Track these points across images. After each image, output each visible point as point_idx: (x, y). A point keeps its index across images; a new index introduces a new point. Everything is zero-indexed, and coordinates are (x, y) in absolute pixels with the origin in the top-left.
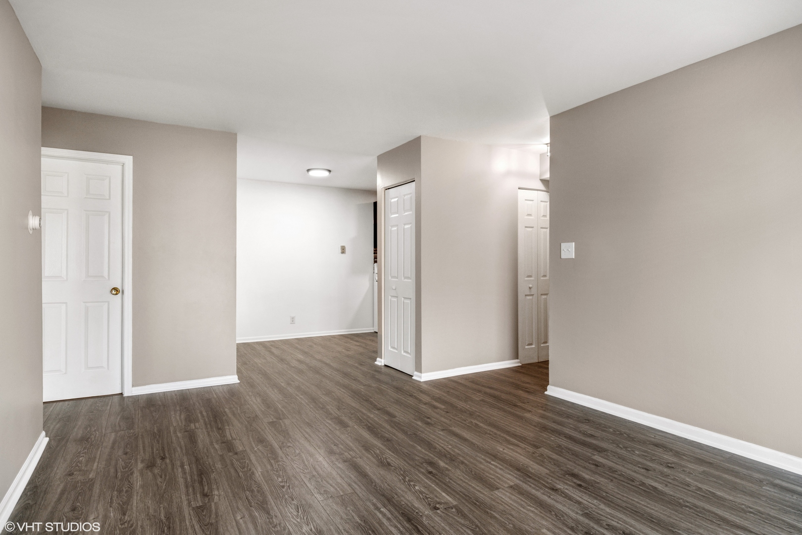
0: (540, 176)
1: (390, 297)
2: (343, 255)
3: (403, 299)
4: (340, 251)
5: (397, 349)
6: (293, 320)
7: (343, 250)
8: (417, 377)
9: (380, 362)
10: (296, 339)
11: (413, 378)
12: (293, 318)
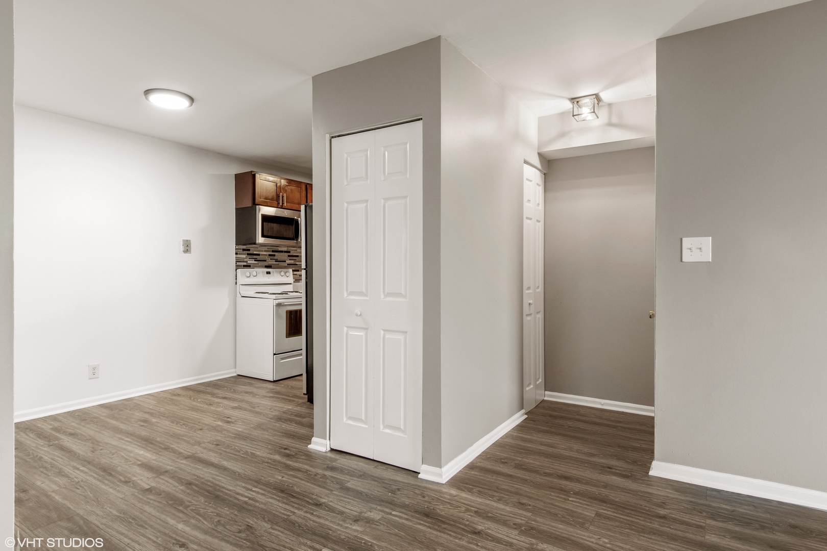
0: (539, 148)
1: (345, 329)
2: (187, 255)
3: (382, 332)
4: (182, 249)
5: (365, 422)
6: (94, 371)
7: (187, 247)
8: (428, 473)
9: (318, 445)
10: (100, 405)
11: (420, 476)
12: (94, 369)
